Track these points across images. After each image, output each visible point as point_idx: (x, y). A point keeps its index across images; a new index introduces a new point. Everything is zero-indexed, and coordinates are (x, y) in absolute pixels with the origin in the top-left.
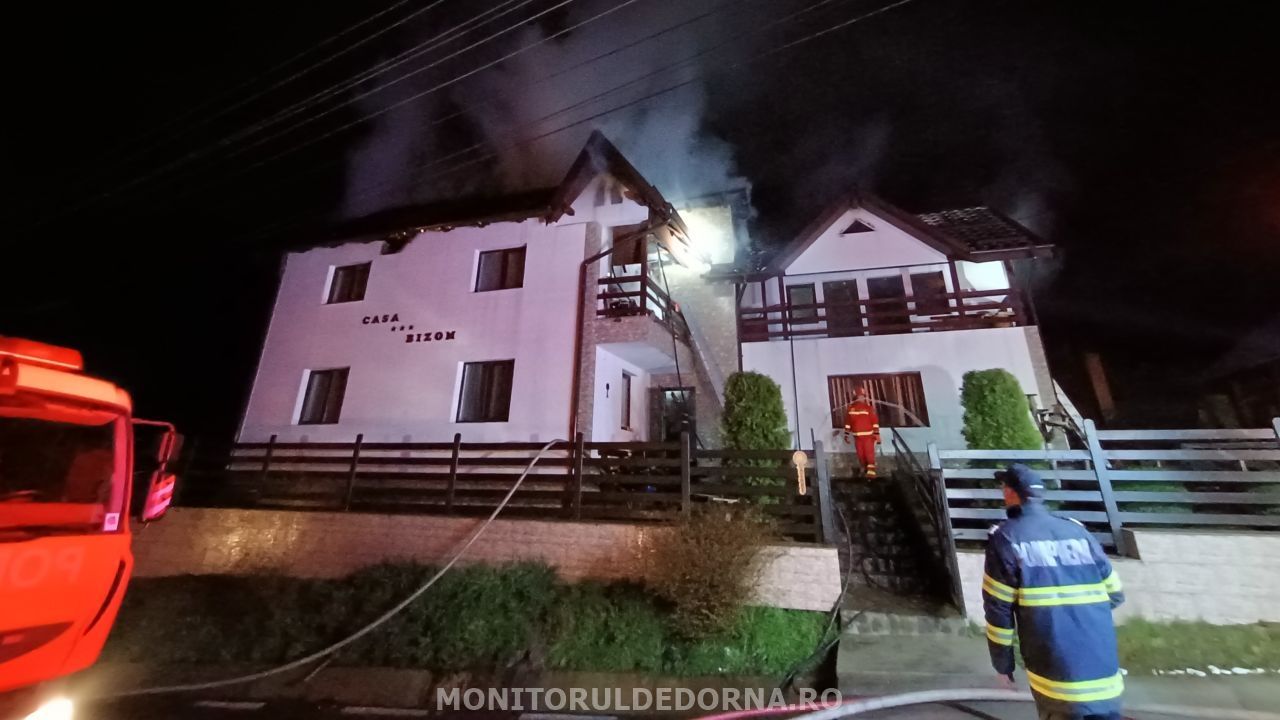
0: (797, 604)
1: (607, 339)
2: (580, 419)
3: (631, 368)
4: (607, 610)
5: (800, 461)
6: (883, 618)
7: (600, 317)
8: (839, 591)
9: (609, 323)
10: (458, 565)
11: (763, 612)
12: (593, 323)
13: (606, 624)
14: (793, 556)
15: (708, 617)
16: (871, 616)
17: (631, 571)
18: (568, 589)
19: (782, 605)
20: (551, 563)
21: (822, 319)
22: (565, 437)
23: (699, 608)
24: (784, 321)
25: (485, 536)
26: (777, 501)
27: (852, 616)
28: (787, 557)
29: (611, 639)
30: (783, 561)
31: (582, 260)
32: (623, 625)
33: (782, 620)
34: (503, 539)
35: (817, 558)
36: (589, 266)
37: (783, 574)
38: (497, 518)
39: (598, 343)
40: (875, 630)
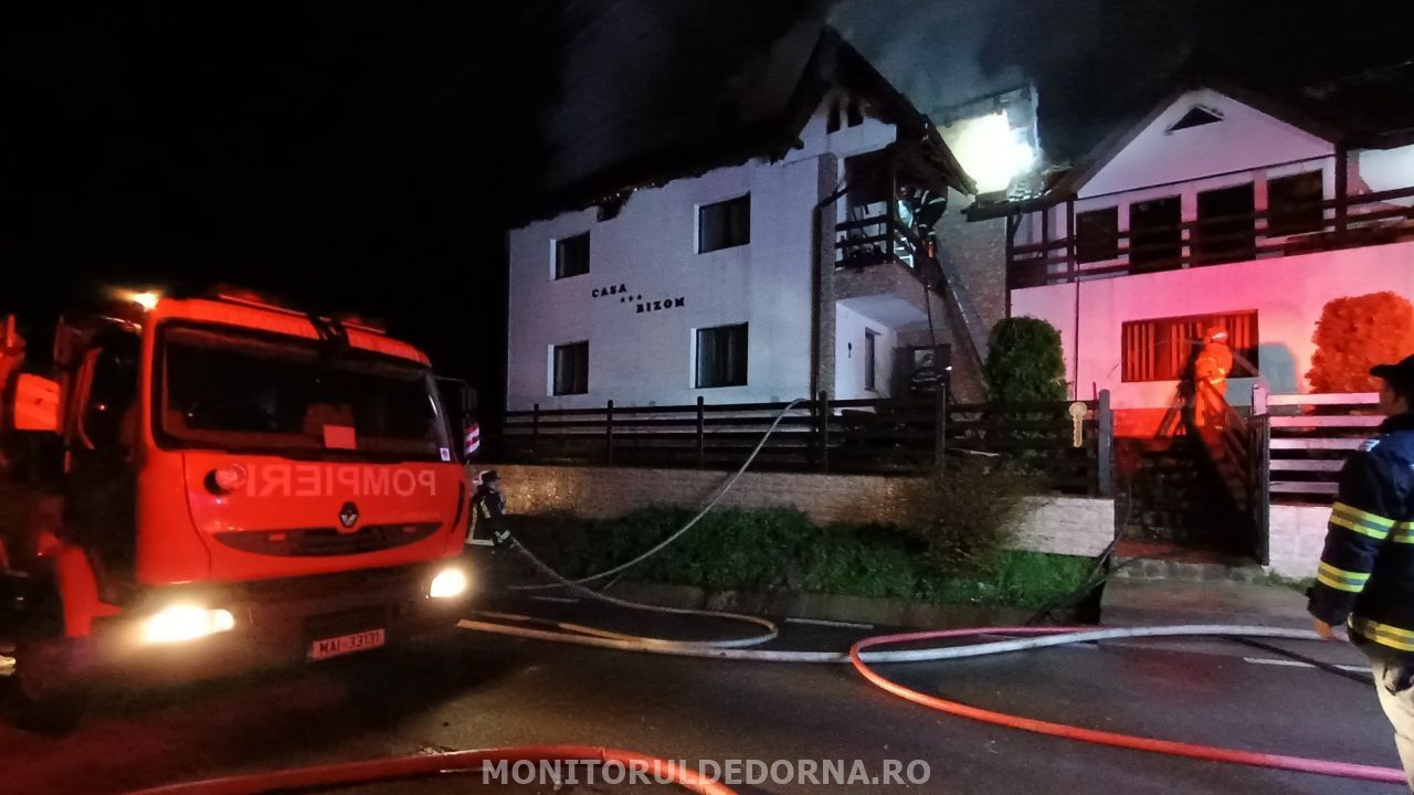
0: (1061, 548)
1: (847, 293)
2: (822, 379)
3: (875, 326)
4: (859, 550)
5: (1078, 413)
6: (1162, 564)
7: (839, 269)
8: (1112, 538)
9: (849, 276)
10: (715, 511)
11: (1021, 555)
12: (832, 277)
13: (858, 560)
14: (1061, 507)
15: (962, 556)
16: (1146, 563)
17: (881, 515)
18: (819, 531)
19: (1043, 549)
20: (801, 509)
21: (1124, 251)
22: (807, 397)
23: (952, 548)
24: (1069, 259)
25: (736, 486)
26: (1044, 455)
27: (1123, 561)
28: (1052, 507)
29: (863, 571)
30: (1048, 511)
31: (816, 202)
32: (874, 561)
33: (1044, 562)
34: (754, 490)
35: (1088, 508)
36: (824, 210)
37: (1047, 523)
38: (747, 470)
39: (839, 298)
40: (1149, 574)
